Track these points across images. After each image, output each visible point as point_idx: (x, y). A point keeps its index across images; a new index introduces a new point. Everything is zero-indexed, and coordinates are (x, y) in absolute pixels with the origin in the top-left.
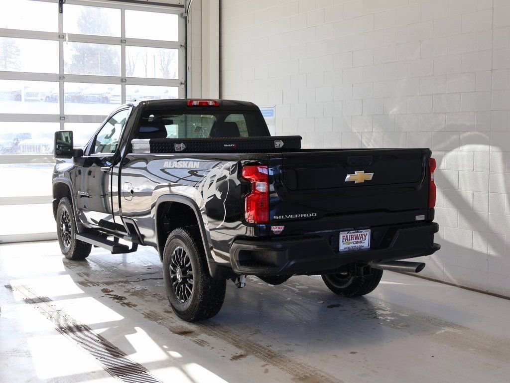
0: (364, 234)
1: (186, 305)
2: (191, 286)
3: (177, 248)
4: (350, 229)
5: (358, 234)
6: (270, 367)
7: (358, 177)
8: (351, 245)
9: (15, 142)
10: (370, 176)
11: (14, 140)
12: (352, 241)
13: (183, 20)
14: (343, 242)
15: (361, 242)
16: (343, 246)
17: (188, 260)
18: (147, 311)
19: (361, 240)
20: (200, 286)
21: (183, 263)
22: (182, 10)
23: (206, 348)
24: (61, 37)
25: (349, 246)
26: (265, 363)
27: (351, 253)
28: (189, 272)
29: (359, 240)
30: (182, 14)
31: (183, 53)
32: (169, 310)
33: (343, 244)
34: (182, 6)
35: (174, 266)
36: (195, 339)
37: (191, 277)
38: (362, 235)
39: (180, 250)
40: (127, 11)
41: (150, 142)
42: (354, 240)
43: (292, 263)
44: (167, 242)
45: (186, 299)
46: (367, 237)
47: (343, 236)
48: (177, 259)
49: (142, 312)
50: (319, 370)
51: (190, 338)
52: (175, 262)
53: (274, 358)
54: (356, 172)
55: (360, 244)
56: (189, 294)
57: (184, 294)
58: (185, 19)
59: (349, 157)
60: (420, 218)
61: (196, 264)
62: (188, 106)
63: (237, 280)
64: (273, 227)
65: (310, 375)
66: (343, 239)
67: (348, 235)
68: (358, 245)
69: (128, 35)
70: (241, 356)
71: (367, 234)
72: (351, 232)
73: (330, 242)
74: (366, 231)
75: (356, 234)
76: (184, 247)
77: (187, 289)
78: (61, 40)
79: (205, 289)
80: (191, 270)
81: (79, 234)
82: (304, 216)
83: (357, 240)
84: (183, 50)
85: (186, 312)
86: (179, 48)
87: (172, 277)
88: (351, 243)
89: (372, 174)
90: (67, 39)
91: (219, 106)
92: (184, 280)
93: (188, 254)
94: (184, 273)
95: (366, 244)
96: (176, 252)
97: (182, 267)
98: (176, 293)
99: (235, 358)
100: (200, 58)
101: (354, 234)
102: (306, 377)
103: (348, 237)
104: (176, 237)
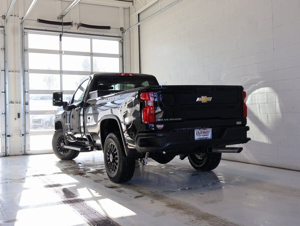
0: (208, 131)
1: (114, 174)
2: (117, 164)
3: (110, 144)
4: (200, 128)
5: (205, 130)
6: (155, 201)
7: (204, 99)
8: (202, 137)
9: (51, 118)
10: (210, 99)
11: (51, 117)
12: (202, 134)
13: (121, 44)
14: (197, 135)
15: (207, 135)
16: (197, 137)
17: (115, 150)
18: (95, 179)
19: (207, 134)
20: (121, 164)
21: (113, 152)
22: (121, 39)
23: (122, 194)
24: (60, 52)
25: (200, 137)
26: (153, 199)
27: (201, 141)
28: (116, 156)
29: (206, 134)
30: (120, 41)
31: (121, 60)
32: (107, 178)
33: (197, 136)
34: (120, 37)
35: (109, 153)
36: (117, 190)
37: (117, 159)
38: (207, 131)
39: (112, 144)
40: (93, 40)
41: (98, 92)
42: (203, 134)
43: (168, 144)
44: (106, 140)
45: (115, 171)
46: (210, 132)
47: (197, 132)
48: (110, 149)
49: (93, 179)
50: (182, 202)
51: (115, 189)
52: (109, 151)
53: (158, 197)
54: (202, 97)
55: (206, 136)
56: (116, 168)
57: (114, 168)
58: (122, 43)
59: (198, 88)
60: (239, 123)
61: (119, 152)
62: (119, 76)
63: (142, 161)
64: (157, 125)
65: (177, 204)
66: (197, 133)
67: (200, 131)
68: (205, 137)
69: (94, 51)
70: (141, 196)
71: (210, 131)
72: (201, 129)
73: (189, 135)
74: (209, 129)
75: (204, 131)
76: (114, 143)
77: (115, 165)
78: (61, 54)
79: (124, 165)
80: (117, 155)
81: (67, 145)
82: (174, 120)
83: (204, 134)
84: (121, 58)
85: (114, 178)
86: (120, 57)
87: (108, 159)
88: (201, 135)
89: (212, 98)
90: (63, 53)
91: (134, 76)
92: (114, 161)
93: (116, 147)
94: (114, 156)
95: (209, 136)
96: (110, 146)
97: (113, 154)
98: (110, 168)
99: (137, 197)
100: (130, 62)
101: (203, 131)
102: (174, 205)
103: (200, 132)
104: (110, 137)
